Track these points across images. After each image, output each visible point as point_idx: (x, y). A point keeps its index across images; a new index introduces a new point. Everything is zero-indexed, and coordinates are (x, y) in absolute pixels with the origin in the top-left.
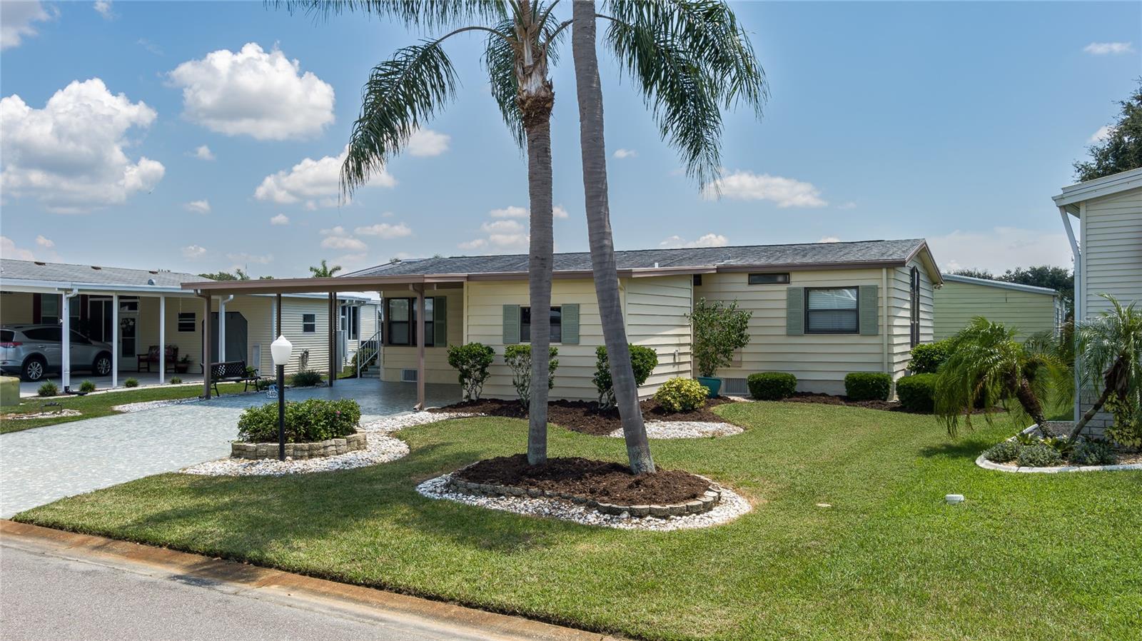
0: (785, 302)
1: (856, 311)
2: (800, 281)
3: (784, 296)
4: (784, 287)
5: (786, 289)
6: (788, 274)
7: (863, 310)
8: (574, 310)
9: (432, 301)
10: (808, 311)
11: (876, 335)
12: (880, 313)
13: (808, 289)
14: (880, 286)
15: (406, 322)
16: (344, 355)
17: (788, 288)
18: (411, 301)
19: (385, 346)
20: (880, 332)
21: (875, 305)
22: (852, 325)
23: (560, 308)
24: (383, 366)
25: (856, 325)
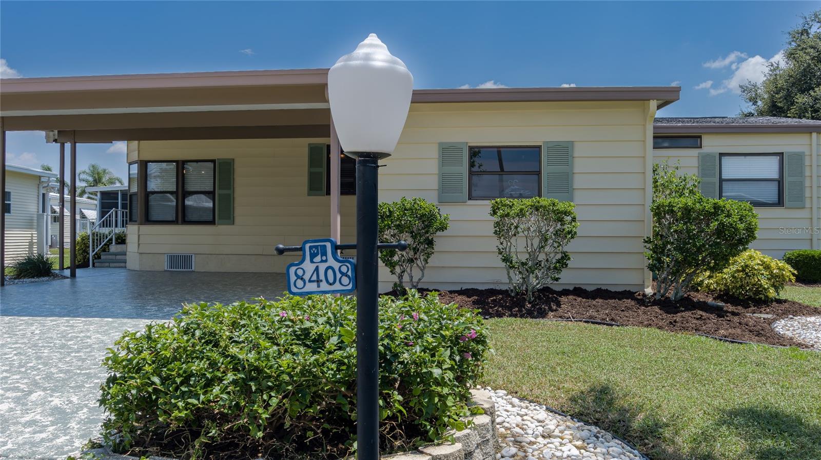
0: (697, 170)
1: (780, 182)
2: (712, 144)
3: (694, 162)
4: (695, 152)
5: (697, 155)
6: (700, 137)
7: (787, 180)
8: (564, 151)
9: (211, 165)
10: (721, 181)
11: (804, 208)
12: (807, 184)
13: (722, 155)
14: (807, 153)
15: (171, 193)
16: (47, 244)
17: (699, 153)
18: (180, 164)
19: (141, 224)
20: (808, 205)
21: (802, 174)
22: (774, 198)
23: (539, 147)
24: (136, 251)
25: (779, 199)
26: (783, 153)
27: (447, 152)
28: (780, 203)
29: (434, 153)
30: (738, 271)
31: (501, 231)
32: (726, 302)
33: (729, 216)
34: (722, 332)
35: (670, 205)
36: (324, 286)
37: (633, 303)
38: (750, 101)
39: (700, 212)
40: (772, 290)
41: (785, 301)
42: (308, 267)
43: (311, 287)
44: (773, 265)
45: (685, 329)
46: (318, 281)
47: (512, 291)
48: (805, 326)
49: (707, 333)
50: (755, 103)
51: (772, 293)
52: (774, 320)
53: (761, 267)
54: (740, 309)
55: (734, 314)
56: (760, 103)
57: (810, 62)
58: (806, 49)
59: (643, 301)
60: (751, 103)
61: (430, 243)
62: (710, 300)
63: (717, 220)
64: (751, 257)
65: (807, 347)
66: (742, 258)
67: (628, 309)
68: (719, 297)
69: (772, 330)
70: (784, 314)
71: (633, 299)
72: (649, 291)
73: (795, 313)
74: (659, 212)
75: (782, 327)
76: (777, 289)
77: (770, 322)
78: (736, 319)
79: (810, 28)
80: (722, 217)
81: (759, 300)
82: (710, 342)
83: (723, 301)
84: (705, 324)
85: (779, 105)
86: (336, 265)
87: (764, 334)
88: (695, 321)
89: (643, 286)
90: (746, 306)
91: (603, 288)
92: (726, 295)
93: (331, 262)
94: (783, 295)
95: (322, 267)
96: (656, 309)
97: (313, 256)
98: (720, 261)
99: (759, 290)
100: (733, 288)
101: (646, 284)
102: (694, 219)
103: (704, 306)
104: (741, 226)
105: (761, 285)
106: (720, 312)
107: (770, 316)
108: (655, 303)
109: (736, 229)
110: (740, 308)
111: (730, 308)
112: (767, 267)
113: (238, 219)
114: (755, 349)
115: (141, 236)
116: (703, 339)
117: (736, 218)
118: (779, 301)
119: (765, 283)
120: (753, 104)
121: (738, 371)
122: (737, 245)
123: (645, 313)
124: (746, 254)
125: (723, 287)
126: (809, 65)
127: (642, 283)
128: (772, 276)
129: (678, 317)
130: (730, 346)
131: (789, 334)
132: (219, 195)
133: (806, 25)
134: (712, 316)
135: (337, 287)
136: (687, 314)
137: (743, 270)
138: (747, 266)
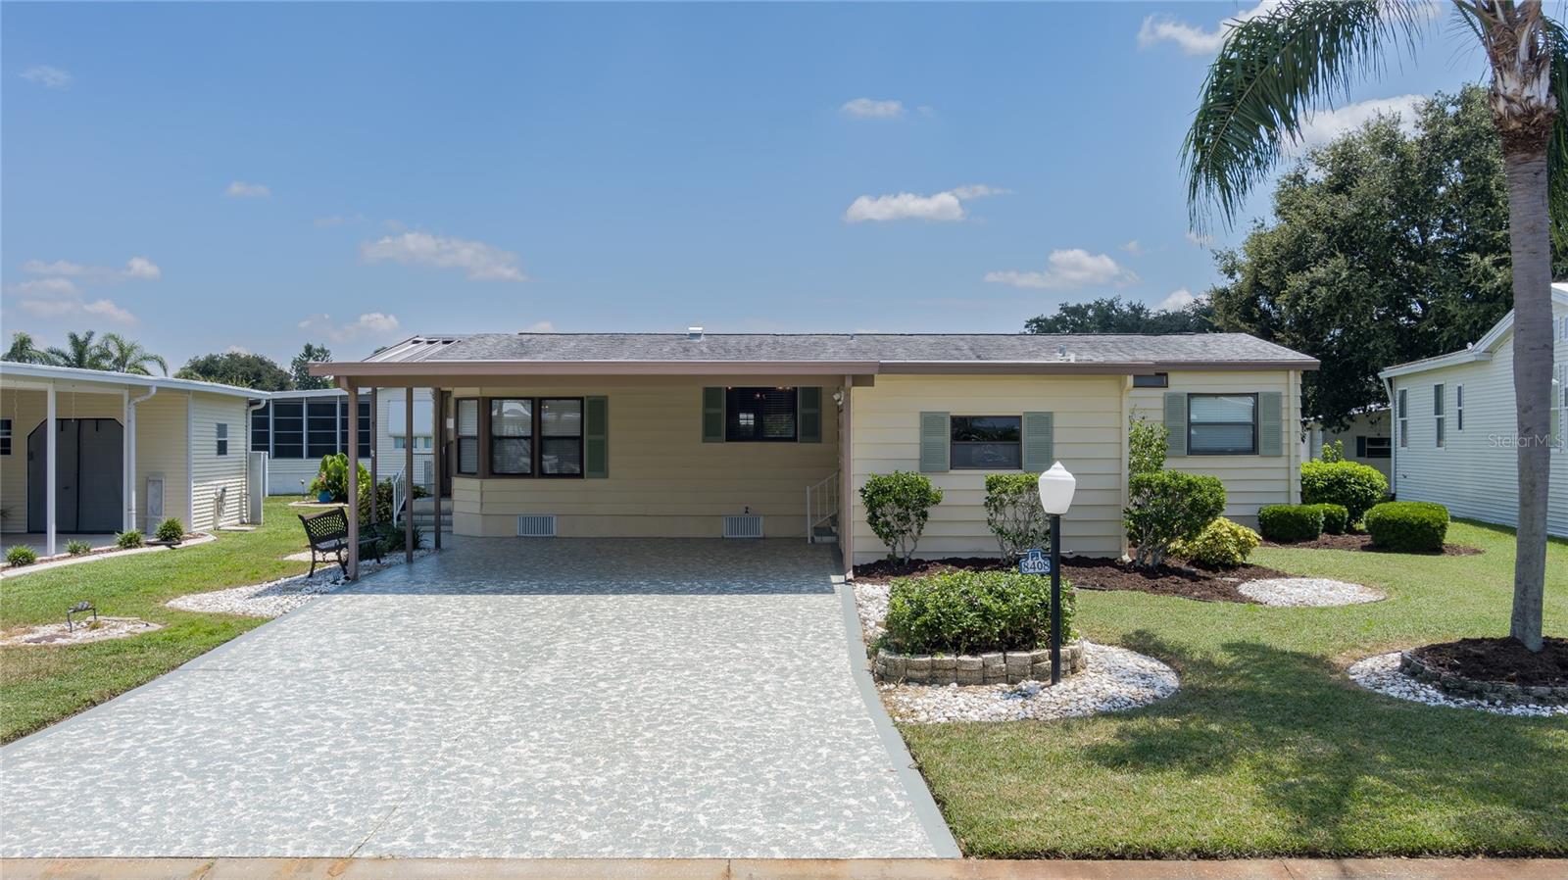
0: (1161, 413)
1: (1255, 426)
2: (1179, 384)
3: (1160, 404)
4: (1160, 392)
5: (1162, 395)
6: (1166, 375)
7: (1262, 424)
8: (1044, 421)
9: (578, 402)
10: (1190, 425)
11: (1280, 456)
12: (1285, 429)
13: (1191, 396)
14: (1284, 394)
15: (525, 438)
16: (264, 495)
17: (1165, 394)
18: (537, 403)
19: (485, 478)
20: (1285, 452)
21: (1278, 417)
22: (1248, 444)
23: (1019, 418)
24: (478, 512)
25: (1254, 443)
26: (1257, 394)
27: (929, 421)
28: (1254, 450)
29: (915, 422)
30: (1208, 538)
31: (993, 504)
32: (1198, 567)
33: (1200, 491)
34: (1196, 593)
35: (1149, 480)
36: (1037, 570)
37: (1116, 570)
38: (1225, 272)
39: (1176, 489)
40: (1239, 556)
41: (1252, 565)
42: (1030, 562)
43: (1031, 571)
44: (1240, 532)
45: (1165, 592)
46: (1034, 568)
47: (1004, 560)
48: (1263, 588)
49: (1184, 595)
50: (1232, 275)
51: (1239, 558)
52: (1239, 583)
53: (1229, 535)
54: (1210, 574)
55: (1205, 578)
56: (1238, 276)
57: (1307, 228)
58: (1300, 209)
59: (1125, 568)
60: (1226, 276)
61: (925, 515)
62: (1183, 566)
63: (1190, 496)
64: (1220, 524)
65: (1261, 604)
66: (1212, 527)
67: (1113, 575)
68: (1192, 563)
69: (1237, 591)
70: (1247, 579)
71: (1115, 566)
72: (1126, 558)
73: (1258, 577)
74: (1137, 488)
75: (1245, 589)
76: (1243, 554)
77: (1235, 585)
78: (1207, 583)
79: (1306, 174)
80: (1194, 493)
81: (1227, 565)
82: (1187, 601)
83: (1195, 566)
84: (1182, 587)
85: (1264, 283)
86: (1042, 561)
87: (1230, 595)
88: (1173, 585)
89: (1120, 553)
90: (1216, 571)
91: (1083, 555)
92: (1199, 561)
93: (1040, 559)
94: (1249, 560)
95: (1036, 562)
96: (1138, 575)
97: (1032, 557)
98: (1193, 530)
99: (1229, 555)
100: (1204, 553)
101: (1123, 550)
102: (1171, 494)
103: (1178, 572)
104: (1211, 500)
105: (1229, 552)
106: (1194, 578)
107: (1236, 580)
108: (1137, 570)
109: (1208, 505)
110: (1210, 572)
111: (1202, 573)
112: (1235, 534)
113: (612, 471)
114: (1221, 605)
115: (484, 494)
116: (1181, 599)
117: (1207, 493)
118: (1246, 566)
119: (1232, 549)
120: (1229, 276)
121: (1209, 619)
122: (1207, 517)
123: (1129, 579)
124: (1215, 523)
125: (1195, 554)
126: (1305, 231)
127: (1118, 550)
128: (1239, 542)
129: (1158, 582)
130: (1203, 604)
131: (1249, 594)
132: (590, 441)
133: (1301, 170)
134: (1186, 580)
135: (1043, 570)
136: (1165, 580)
137: (1213, 538)
138: (1216, 534)
